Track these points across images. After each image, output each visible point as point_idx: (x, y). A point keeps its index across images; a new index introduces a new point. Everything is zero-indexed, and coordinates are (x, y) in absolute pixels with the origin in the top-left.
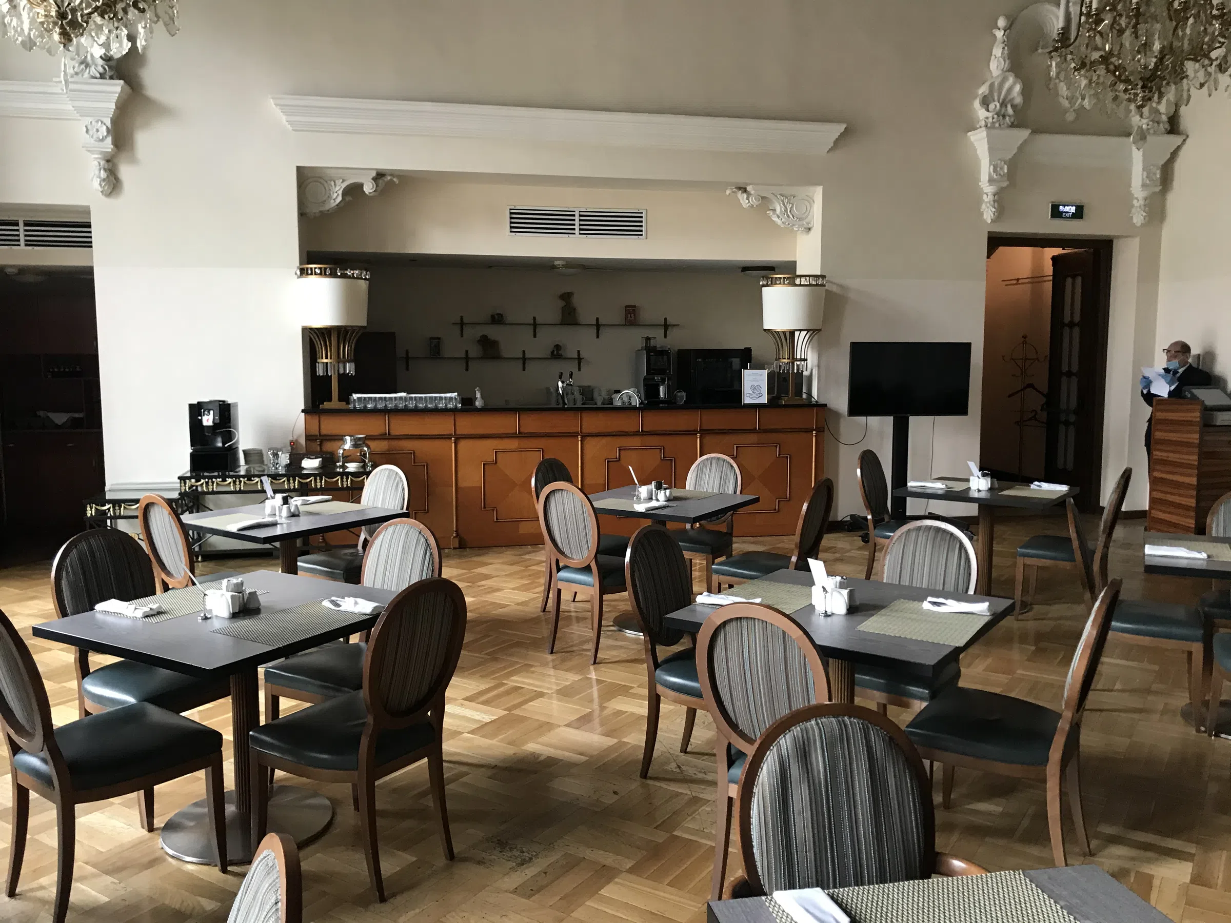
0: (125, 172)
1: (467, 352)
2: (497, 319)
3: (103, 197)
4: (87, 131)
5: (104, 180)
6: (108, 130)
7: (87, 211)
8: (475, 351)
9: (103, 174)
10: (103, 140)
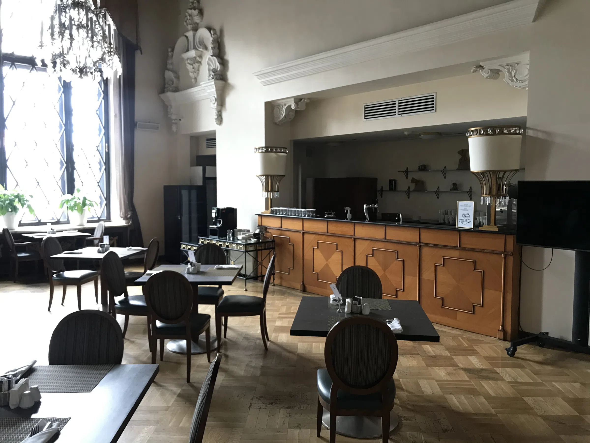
0: (224, 115)
1: (409, 187)
2: (423, 168)
3: (218, 126)
4: (211, 101)
5: (216, 119)
6: (216, 99)
7: (213, 133)
8: (412, 187)
9: (216, 117)
10: (214, 104)
